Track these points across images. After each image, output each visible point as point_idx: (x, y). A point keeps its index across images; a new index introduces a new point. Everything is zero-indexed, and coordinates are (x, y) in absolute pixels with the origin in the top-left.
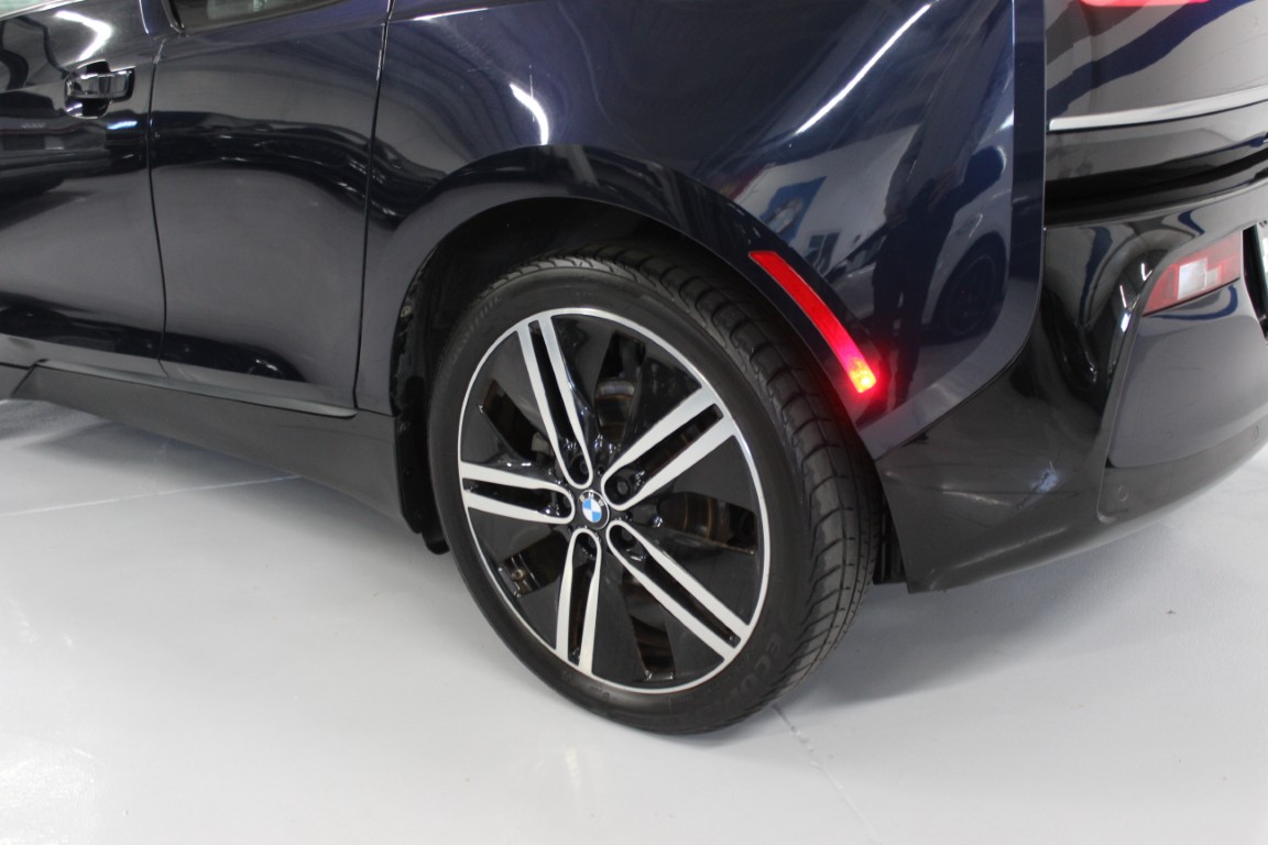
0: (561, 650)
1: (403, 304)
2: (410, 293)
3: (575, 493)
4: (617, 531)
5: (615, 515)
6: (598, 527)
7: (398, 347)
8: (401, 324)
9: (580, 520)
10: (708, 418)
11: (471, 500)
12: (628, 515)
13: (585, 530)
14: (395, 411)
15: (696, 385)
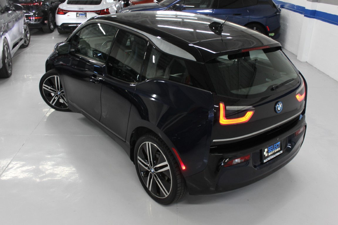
0: (147, 186)
1: (133, 132)
2: (134, 131)
3: (151, 168)
4: (155, 175)
5: (155, 173)
6: (153, 173)
7: (131, 137)
8: (132, 134)
9: (151, 171)
10: (166, 166)
11: (139, 162)
12: (157, 173)
13: (151, 173)
14: (130, 145)
15: (165, 161)
